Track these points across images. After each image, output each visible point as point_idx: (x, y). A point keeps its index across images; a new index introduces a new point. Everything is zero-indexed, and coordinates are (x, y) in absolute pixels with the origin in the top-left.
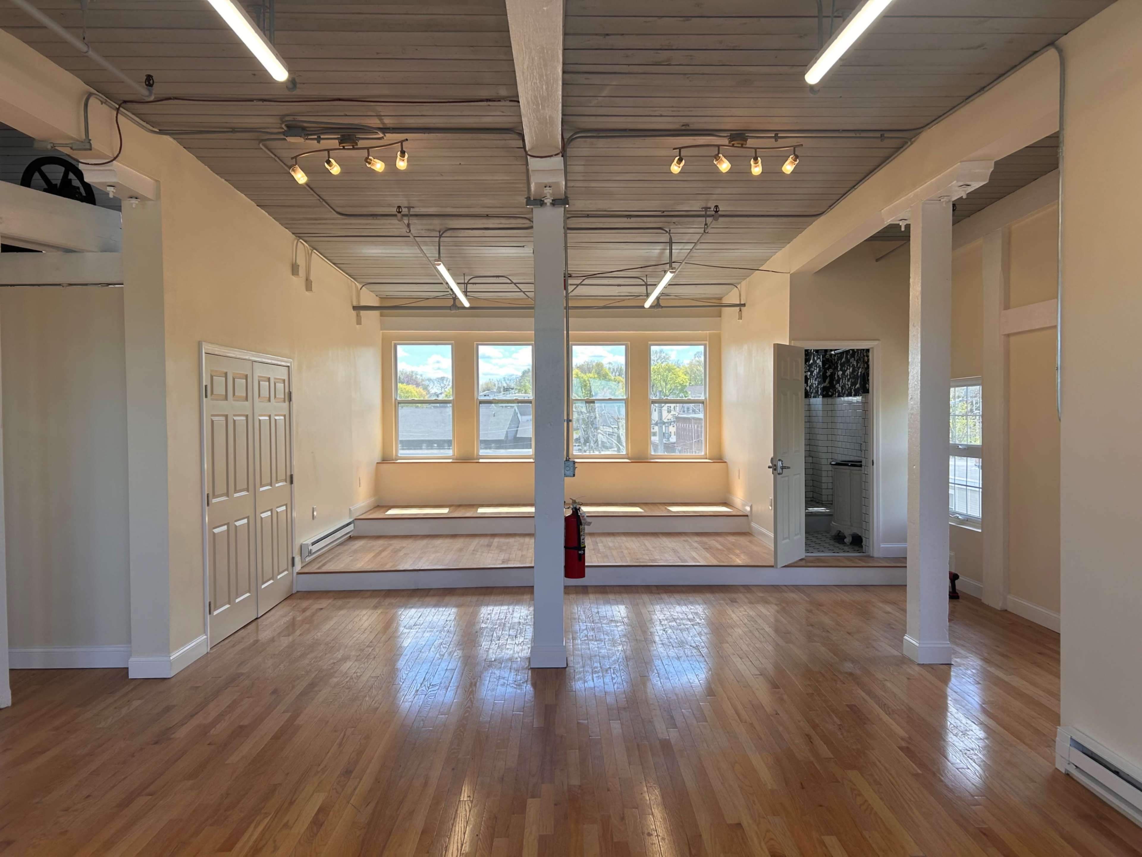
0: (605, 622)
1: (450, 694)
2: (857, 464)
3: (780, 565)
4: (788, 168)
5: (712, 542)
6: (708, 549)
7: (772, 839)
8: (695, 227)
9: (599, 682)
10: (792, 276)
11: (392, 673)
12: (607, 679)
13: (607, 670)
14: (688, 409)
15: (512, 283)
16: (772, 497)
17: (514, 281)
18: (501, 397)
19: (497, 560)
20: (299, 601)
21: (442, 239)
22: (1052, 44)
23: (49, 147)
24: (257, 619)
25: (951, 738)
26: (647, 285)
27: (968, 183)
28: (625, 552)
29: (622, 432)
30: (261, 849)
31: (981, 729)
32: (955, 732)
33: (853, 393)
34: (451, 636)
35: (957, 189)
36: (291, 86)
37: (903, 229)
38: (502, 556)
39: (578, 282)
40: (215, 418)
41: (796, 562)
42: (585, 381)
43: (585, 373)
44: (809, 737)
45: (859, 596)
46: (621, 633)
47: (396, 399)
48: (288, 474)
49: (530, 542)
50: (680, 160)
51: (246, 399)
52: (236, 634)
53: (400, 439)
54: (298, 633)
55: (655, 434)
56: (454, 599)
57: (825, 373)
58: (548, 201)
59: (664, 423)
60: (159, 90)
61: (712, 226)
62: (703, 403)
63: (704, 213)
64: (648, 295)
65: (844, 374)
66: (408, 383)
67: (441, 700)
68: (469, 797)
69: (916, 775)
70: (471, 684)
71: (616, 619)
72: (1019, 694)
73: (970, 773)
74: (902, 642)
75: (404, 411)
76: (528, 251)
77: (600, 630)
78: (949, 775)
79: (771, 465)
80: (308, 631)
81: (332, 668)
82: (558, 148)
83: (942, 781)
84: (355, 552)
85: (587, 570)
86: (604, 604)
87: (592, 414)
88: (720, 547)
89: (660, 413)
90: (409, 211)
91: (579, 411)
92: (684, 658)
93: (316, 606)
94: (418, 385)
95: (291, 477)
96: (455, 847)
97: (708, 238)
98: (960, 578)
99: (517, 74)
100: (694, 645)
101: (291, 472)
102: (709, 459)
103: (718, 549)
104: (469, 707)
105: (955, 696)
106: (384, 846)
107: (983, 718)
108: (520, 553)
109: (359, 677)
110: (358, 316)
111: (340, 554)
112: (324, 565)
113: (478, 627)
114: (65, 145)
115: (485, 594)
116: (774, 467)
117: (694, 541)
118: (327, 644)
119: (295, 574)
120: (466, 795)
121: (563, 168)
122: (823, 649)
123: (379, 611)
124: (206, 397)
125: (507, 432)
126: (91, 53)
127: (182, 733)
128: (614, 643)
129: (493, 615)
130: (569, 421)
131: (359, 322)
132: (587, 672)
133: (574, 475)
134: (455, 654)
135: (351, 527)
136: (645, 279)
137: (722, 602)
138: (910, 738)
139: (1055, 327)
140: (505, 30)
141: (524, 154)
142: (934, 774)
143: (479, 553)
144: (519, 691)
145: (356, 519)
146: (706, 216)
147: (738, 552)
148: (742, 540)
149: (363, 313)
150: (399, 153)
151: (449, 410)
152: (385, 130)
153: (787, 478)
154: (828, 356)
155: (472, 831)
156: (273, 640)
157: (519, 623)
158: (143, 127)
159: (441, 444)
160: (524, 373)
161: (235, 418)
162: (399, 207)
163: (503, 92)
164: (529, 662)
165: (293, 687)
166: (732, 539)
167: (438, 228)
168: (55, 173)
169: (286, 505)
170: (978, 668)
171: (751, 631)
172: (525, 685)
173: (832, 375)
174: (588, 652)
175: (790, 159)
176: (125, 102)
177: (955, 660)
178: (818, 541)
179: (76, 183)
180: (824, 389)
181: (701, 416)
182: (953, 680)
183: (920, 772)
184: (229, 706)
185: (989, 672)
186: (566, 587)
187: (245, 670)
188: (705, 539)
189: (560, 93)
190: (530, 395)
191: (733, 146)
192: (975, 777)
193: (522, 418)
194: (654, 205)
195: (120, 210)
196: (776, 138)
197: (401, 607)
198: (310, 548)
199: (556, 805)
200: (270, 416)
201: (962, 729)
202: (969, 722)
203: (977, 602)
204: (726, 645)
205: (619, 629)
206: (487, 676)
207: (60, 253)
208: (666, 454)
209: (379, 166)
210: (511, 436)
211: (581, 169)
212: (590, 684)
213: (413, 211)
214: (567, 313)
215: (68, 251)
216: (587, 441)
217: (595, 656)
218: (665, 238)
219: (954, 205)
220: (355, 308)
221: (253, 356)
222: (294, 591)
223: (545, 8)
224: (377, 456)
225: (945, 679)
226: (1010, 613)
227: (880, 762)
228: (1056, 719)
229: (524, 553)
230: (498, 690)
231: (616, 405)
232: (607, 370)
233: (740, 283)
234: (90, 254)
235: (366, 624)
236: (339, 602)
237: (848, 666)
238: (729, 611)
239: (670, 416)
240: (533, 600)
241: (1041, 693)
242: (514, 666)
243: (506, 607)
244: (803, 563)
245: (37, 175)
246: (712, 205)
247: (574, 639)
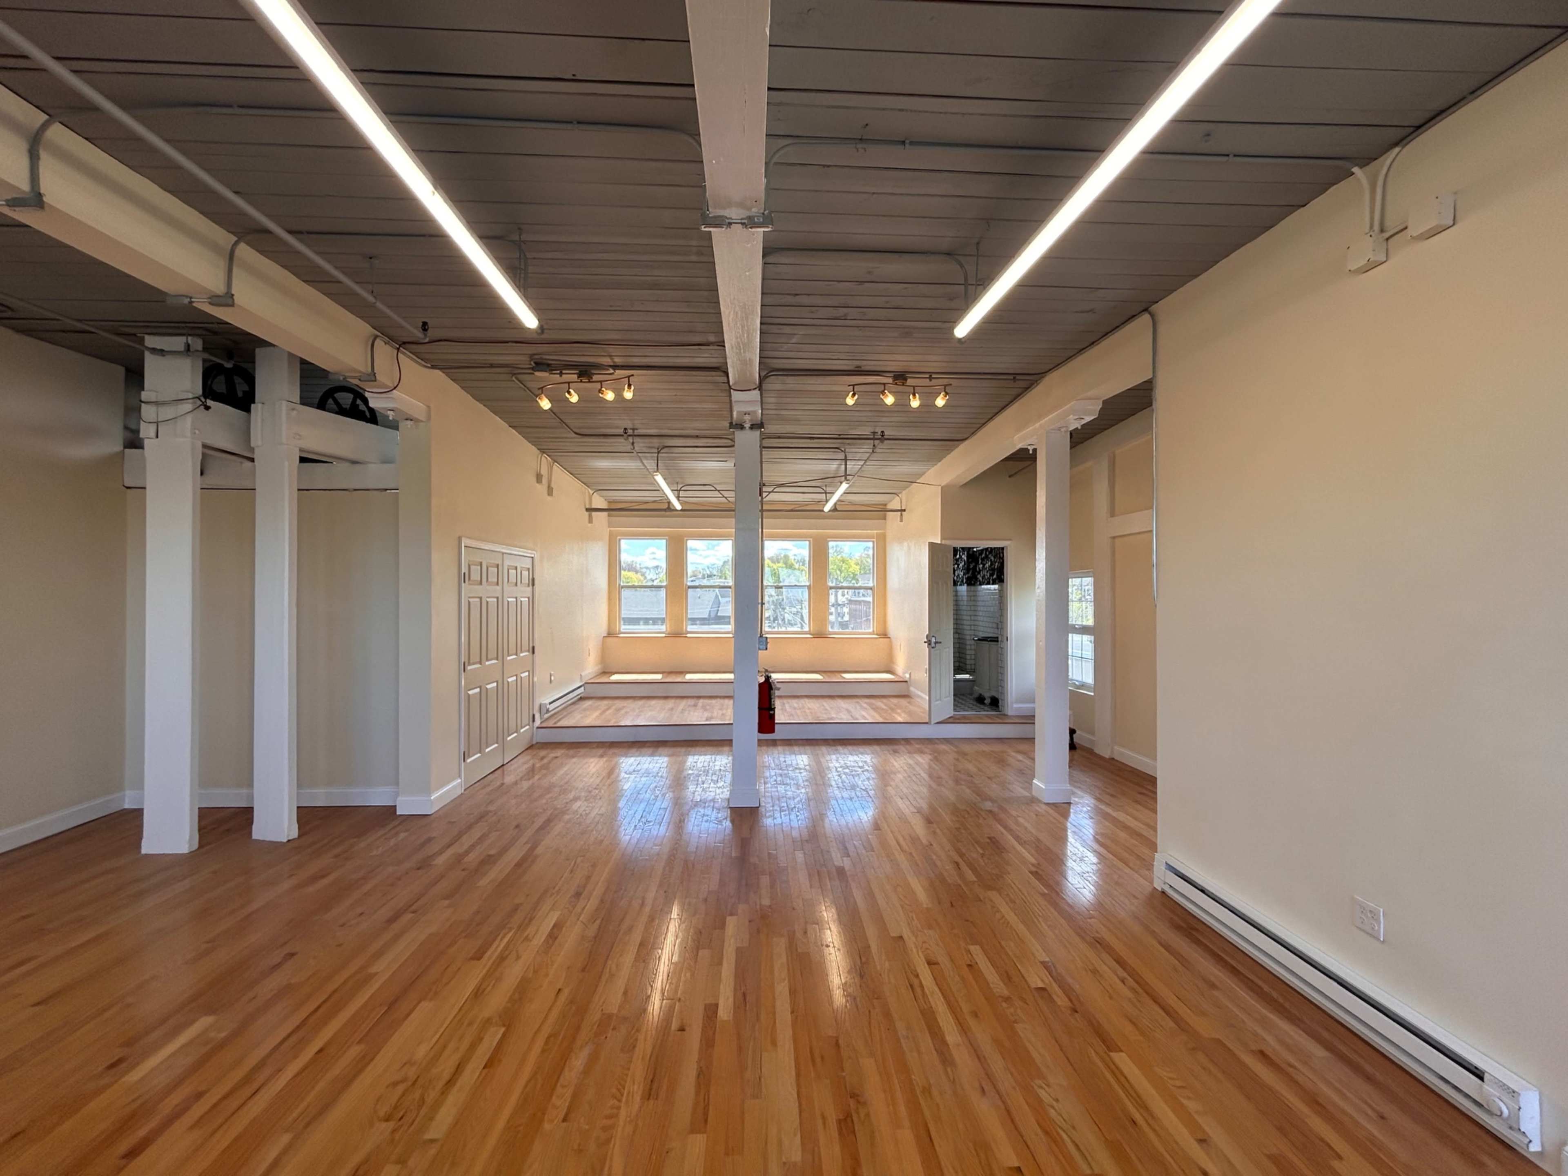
0: (791, 769)
1: (663, 829)
2: (995, 640)
3: (933, 721)
4: (940, 402)
5: (879, 703)
6: (876, 709)
7: (927, 949)
8: (865, 448)
9: (786, 819)
10: (942, 488)
11: (614, 812)
12: (793, 817)
13: (792, 810)
14: (859, 593)
15: (716, 490)
16: (927, 666)
17: (718, 489)
18: (705, 582)
19: (701, 717)
20: (538, 751)
21: (660, 455)
22: (1146, 310)
23: (341, 378)
24: (503, 765)
25: (1070, 863)
26: (826, 493)
27: (1082, 417)
28: (808, 711)
29: (805, 612)
30: (507, 956)
31: (1095, 856)
32: (1074, 858)
33: (991, 582)
34: (664, 780)
35: (1073, 421)
36: (539, 331)
37: (1031, 452)
38: (706, 714)
39: (770, 489)
40: (471, 600)
41: (947, 719)
42: (774, 570)
43: (775, 563)
44: (957, 864)
45: (997, 747)
46: (805, 779)
47: (619, 585)
48: (531, 645)
49: (729, 703)
50: (854, 395)
51: (498, 584)
52: (486, 779)
53: (623, 616)
54: (537, 777)
55: (831, 614)
56: (667, 750)
57: (969, 566)
58: (747, 425)
59: (839, 605)
60: (432, 333)
61: (879, 447)
62: (871, 589)
63: (872, 437)
64: (827, 501)
65: (983, 566)
66: (629, 570)
67: (655, 833)
68: (678, 915)
69: (1043, 895)
70: (680, 819)
71: (800, 766)
72: (1126, 828)
73: (1086, 892)
74: (1031, 785)
75: (625, 593)
76: (730, 465)
77: (787, 776)
78: (1069, 894)
79: (926, 640)
80: (545, 776)
81: (565, 807)
82: (756, 384)
83: (1064, 899)
84: (585, 710)
85: (776, 727)
86: (790, 754)
87: (780, 597)
88: (885, 707)
89: (836, 596)
90: (633, 432)
91: (769, 593)
92: (856, 799)
93: (552, 755)
94: (637, 572)
95: (533, 648)
96: (667, 958)
97: (875, 456)
98: (1077, 732)
99: (724, 325)
100: (864, 788)
101: (533, 643)
102: (877, 635)
103: (883, 709)
104: (678, 840)
105: (1074, 829)
106: (608, 957)
107: (1096, 846)
108: (720, 712)
109: (587, 815)
110: (590, 517)
111: (573, 711)
112: (559, 720)
113: (686, 773)
114: (355, 377)
115: (692, 746)
116: (929, 642)
117: (864, 702)
118: (561, 786)
119: (535, 729)
120: (676, 914)
121: (759, 399)
122: (968, 791)
123: (605, 759)
124: (464, 582)
125: (710, 611)
126: (379, 305)
127: (440, 860)
128: (798, 786)
129: (698, 763)
130: (763, 604)
131: (590, 521)
132: (776, 810)
133: (766, 649)
134: (667, 795)
135: (582, 689)
136: (824, 488)
137: (886, 752)
138: (1039, 864)
139: (1151, 531)
140: (714, 289)
141: (728, 388)
142: (1058, 894)
143: (687, 712)
144: (720, 826)
145: (586, 683)
146: (874, 439)
147: (899, 711)
148: (903, 702)
149: (594, 513)
150: (626, 386)
151: (663, 593)
152: (615, 367)
153: (938, 651)
154: (971, 552)
155: (681, 943)
156: (516, 783)
157: (720, 770)
158: (417, 362)
159: (655, 621)
160: (725, 562)
161: (488, 600)
162: (626, 429)
163: (712, 338)
164: (729, 802)
165: (533, 822)
166: (895, 701)
167: (656, 445)
168: (346, 399)
169: (529, 671)
170: (1092, 805)
171: (909, 777)
172: (725, 821)
173: (975, 567)
174: (777, 794)
175: (942, 395)
176: (404, 343)
177: (1074, 799)
178: (963, 702)
179: (362, 407)
180: (967, 579)
181: (870, 599)
182: (1072, 815)
183: (1047, 892)
184: (479, 839)
185: (1101, 809)
186: (759, 740)
187: (492, 808)
188: (872, 701)
189: (758, 340)
190: (730, 582)
191: (896, 384)
192: (1090, 895)
193: (723, 600)
194: (833, 429)
195: (398, 429)
196: (930, 378)
197: (622, 756)
198: (548, 706)
199: (750, 921)
200: (516, 598)
201: (1080, 856)
202: (1085, 850)
203: (1091, 752)
204: (889, 788)
205: (803, 775)
206: (693, 814)
207: (347, 464)
208: (841, 630)
209: (610, 396)
210: (713, 615)
211: (773, 400)
212: (779, 821)
213: (636, 432)
214: (762, 515)
215: (354, 462)
216: (776, 619)
217: (783, 797)
218: (842, 456)
219: (1071, 434)
220: (587, 510)
221: (503, 548)
222: (534, 742)
223: (747, 273)
224: (603, 630)
225: (1065, 815)
226: (1117, 761)
227: (1014, 884)
228: (1153, 847)
229: (724, 712)
230: (702, 826)
231: (800, 590)
232: (793, 561)
233: (900, 493)
234: (373, 465)
235: (594, 770)
236: (571, 752)
237: (988, 805)
238: (892, 760)
239: (844, 599)
240: (731, 751)
241: (1142, 826)
242: (716, 805)
243: (709, 757)
244: (951, 720)
245: (330, 401)
246: (879, 430)
247: (765, 783)
